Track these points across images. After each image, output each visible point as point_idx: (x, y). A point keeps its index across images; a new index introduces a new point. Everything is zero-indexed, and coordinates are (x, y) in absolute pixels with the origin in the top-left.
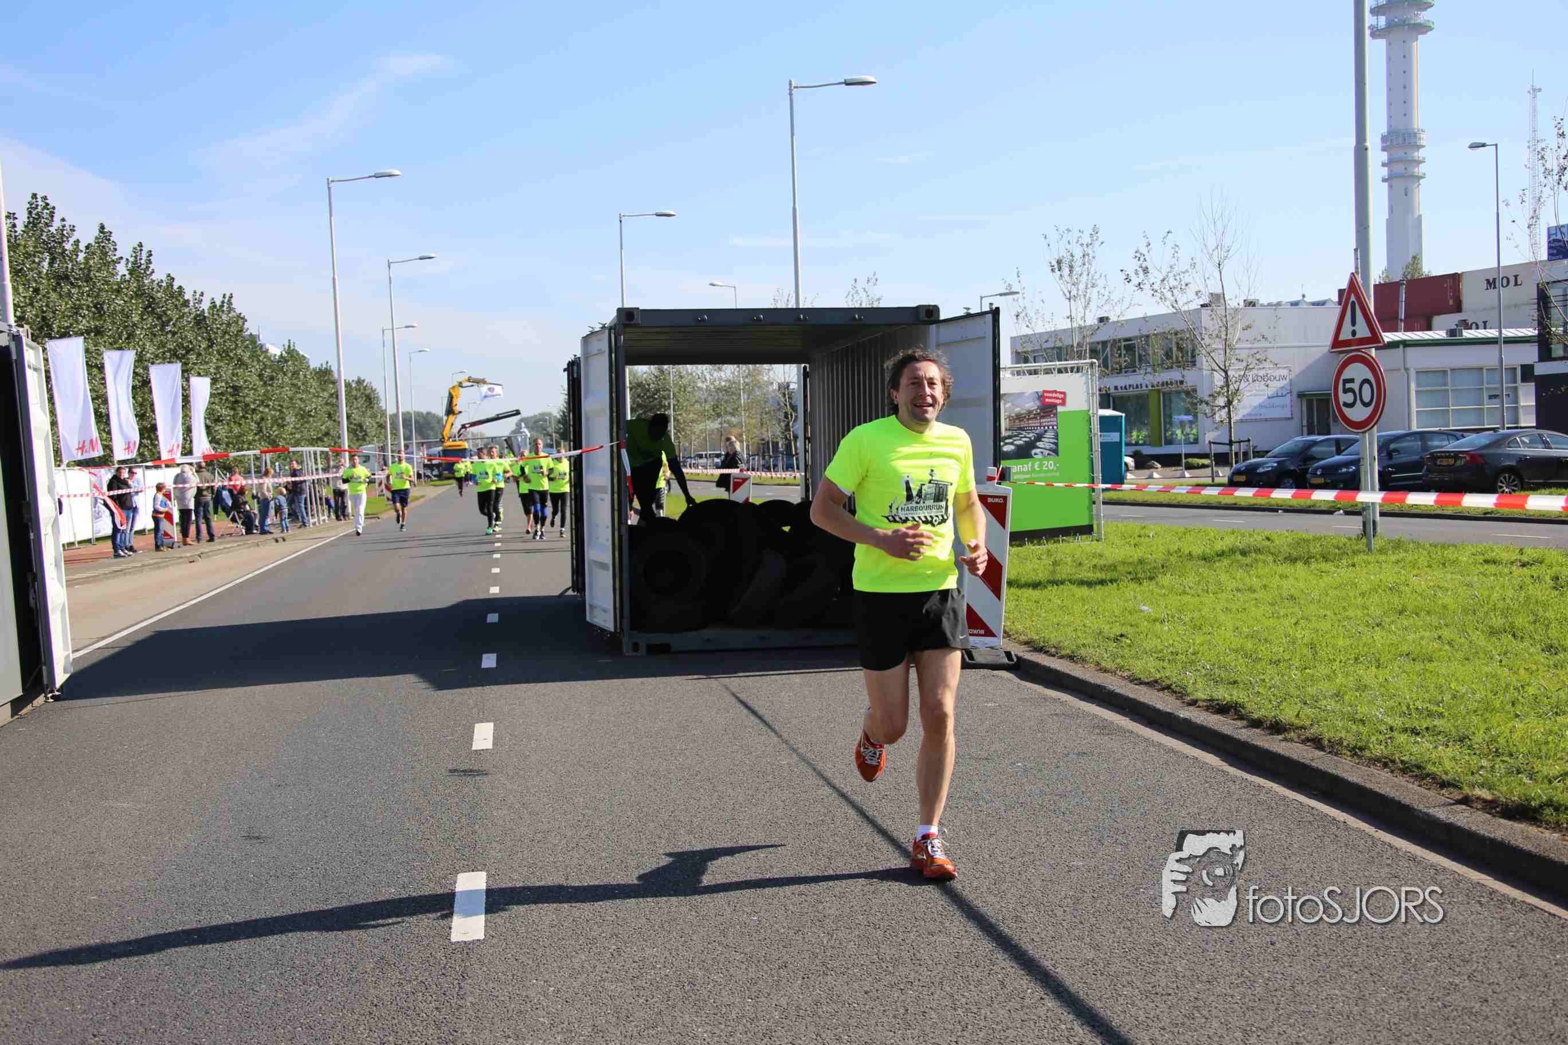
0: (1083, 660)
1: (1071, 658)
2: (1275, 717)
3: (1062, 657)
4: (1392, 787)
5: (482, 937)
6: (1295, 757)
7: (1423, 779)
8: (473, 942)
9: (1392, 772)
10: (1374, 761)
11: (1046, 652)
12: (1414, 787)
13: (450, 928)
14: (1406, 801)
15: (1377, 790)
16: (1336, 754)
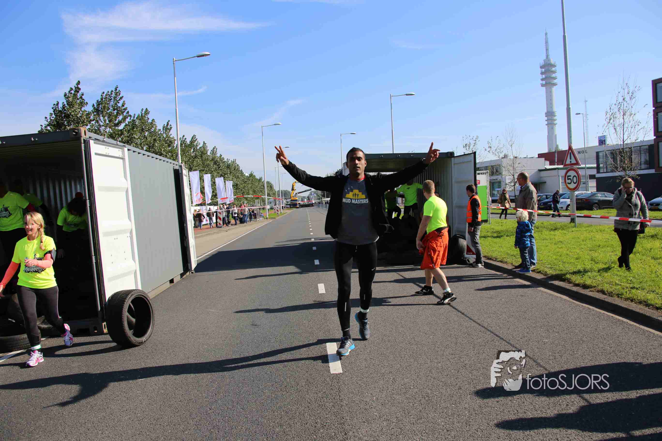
0: (506, 262)
1: (501, 262)
2: (584, 283)
3: (498, 261)
4: (639, 309)
5: (342, 372)
6: (597, 297)
7: (649, 306)
8: (339, 374)
9: (636, 303)
10: (627, 299)
11: (492, 260)
12: (647, 309)
13: (329, 367)
14: (648, 314)
15: (634, 310)
16: (612, 296)
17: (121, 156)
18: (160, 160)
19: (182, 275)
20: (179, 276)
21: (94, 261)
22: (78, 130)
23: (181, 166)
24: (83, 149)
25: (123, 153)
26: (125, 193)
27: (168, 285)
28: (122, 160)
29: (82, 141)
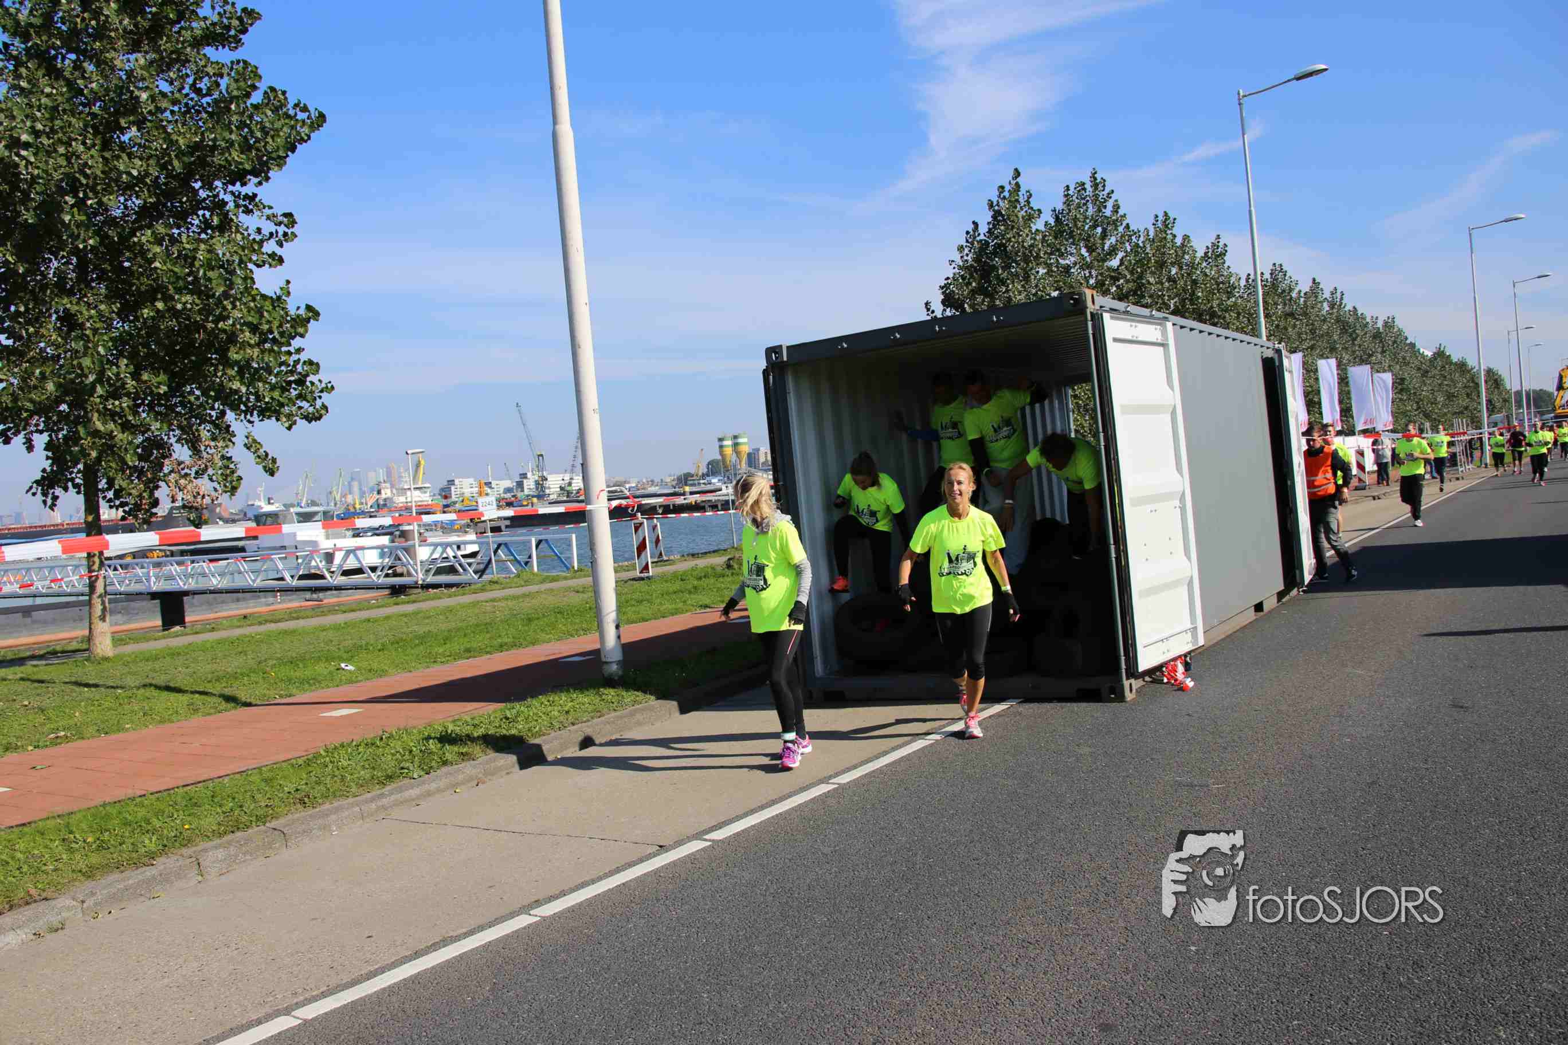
17: (1159, 341)
18: (1234, 340)
19: (1281, 595)
20: (1275, 599)
21: (1113, 555)
22: (1080, 294)
23: (1278, 352)
24: (1090, 331)
25: (1164, 333)
26: (1170, 418)
27: (1251, 615)
28: (1162, 348)
29: (1089, 317)
